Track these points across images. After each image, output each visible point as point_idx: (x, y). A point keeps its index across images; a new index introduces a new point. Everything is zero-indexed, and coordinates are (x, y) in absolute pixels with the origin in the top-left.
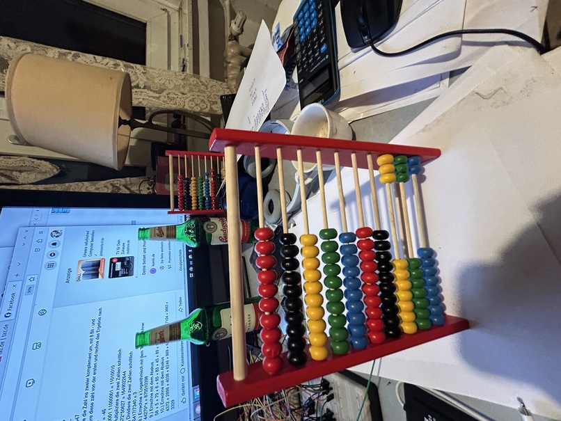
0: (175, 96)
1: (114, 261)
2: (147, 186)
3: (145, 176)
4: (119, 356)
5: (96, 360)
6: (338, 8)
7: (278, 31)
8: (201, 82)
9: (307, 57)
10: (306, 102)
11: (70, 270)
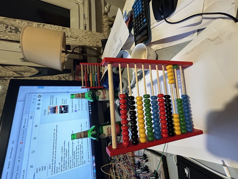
0: (82, 40)
1: (61, 107)
2: (72, 77)
3: (71, 73)
4: (64, 143)
5: (56, 144)
6: (151, 3)
7: (126, 13)
9: (138, 24)
10: (137, 42)
11: (45, 110)
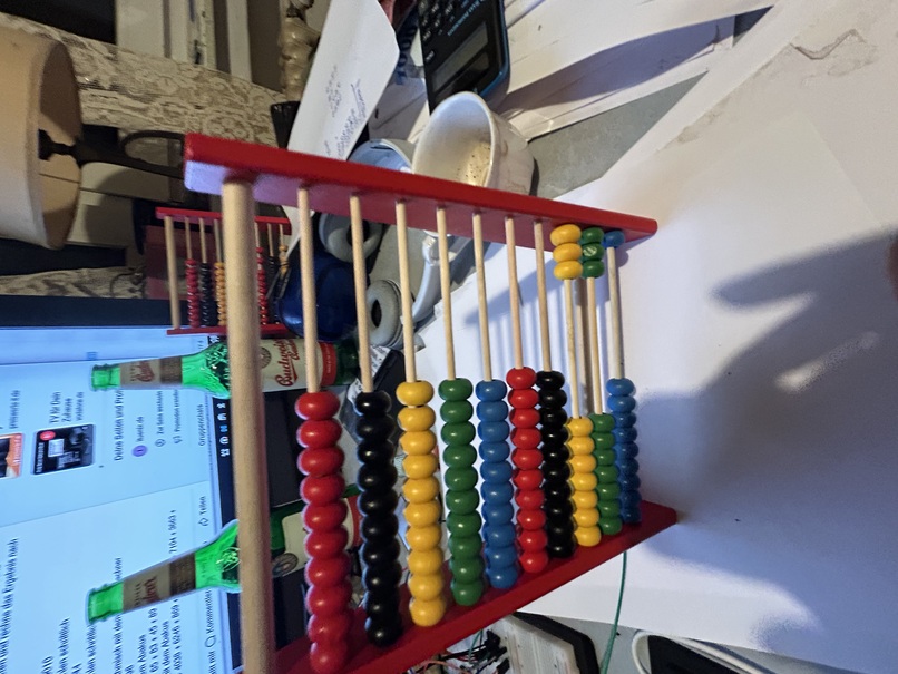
0: (181, 111)
1: (46, 437)
2: (130, 286)
3: (124, 265)
4: (64, 635)
8: (233, 87)
10: (441, 95)
